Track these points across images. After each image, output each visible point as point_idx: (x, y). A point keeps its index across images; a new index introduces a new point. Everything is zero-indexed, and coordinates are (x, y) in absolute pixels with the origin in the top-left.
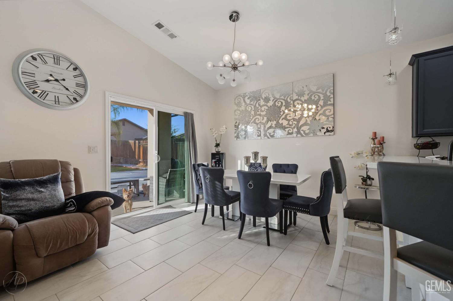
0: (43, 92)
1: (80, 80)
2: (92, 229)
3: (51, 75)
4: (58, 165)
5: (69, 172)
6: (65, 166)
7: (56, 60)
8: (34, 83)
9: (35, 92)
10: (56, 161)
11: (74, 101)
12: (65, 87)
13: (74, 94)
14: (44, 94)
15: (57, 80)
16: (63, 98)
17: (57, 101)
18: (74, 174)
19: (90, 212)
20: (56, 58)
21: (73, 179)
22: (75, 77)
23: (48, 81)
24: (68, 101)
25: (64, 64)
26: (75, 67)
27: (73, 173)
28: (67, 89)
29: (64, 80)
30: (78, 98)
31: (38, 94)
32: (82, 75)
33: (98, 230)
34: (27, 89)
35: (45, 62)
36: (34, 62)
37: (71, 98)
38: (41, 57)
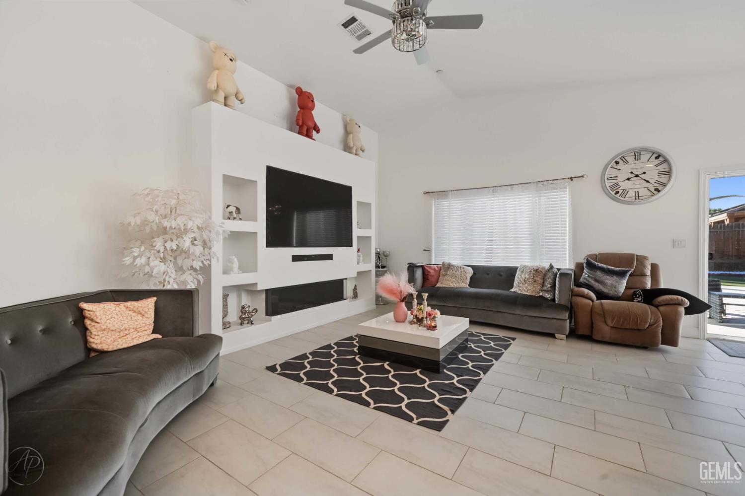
0: (625, 190)
1: (664, 167)
2: (654, 320)
3: (632, 173)
4: (634, 260)
5: (644, 266)
6: (641, 260)
7: (637, 156)
8: (617, 184)
9: (617, 193)
10: (633, 255)
11: (656, 192)
12: (645, 180)
13: (656, 185)
14: (626, 191)
15: (637, 176)
16: (643, 192)
17: (637, 196)
18: (650, 269)
19: (657, 307)
20: (637, 154)
21: (648, 273)
22: (657, 166)
23: (628, 179)
24: (650, 194)
25: (645, 157)
26: (657, 155)
27: (649, 267)
28: (648, 182)
29: (644, 173)
30: (660, 188)
31: (619, 194)
32: (666, 161)
33: (662, 324)
34: (611, 192)
35: (627, 162)
36: (618, 167)
37: (652, 189)
38: (623, 159)
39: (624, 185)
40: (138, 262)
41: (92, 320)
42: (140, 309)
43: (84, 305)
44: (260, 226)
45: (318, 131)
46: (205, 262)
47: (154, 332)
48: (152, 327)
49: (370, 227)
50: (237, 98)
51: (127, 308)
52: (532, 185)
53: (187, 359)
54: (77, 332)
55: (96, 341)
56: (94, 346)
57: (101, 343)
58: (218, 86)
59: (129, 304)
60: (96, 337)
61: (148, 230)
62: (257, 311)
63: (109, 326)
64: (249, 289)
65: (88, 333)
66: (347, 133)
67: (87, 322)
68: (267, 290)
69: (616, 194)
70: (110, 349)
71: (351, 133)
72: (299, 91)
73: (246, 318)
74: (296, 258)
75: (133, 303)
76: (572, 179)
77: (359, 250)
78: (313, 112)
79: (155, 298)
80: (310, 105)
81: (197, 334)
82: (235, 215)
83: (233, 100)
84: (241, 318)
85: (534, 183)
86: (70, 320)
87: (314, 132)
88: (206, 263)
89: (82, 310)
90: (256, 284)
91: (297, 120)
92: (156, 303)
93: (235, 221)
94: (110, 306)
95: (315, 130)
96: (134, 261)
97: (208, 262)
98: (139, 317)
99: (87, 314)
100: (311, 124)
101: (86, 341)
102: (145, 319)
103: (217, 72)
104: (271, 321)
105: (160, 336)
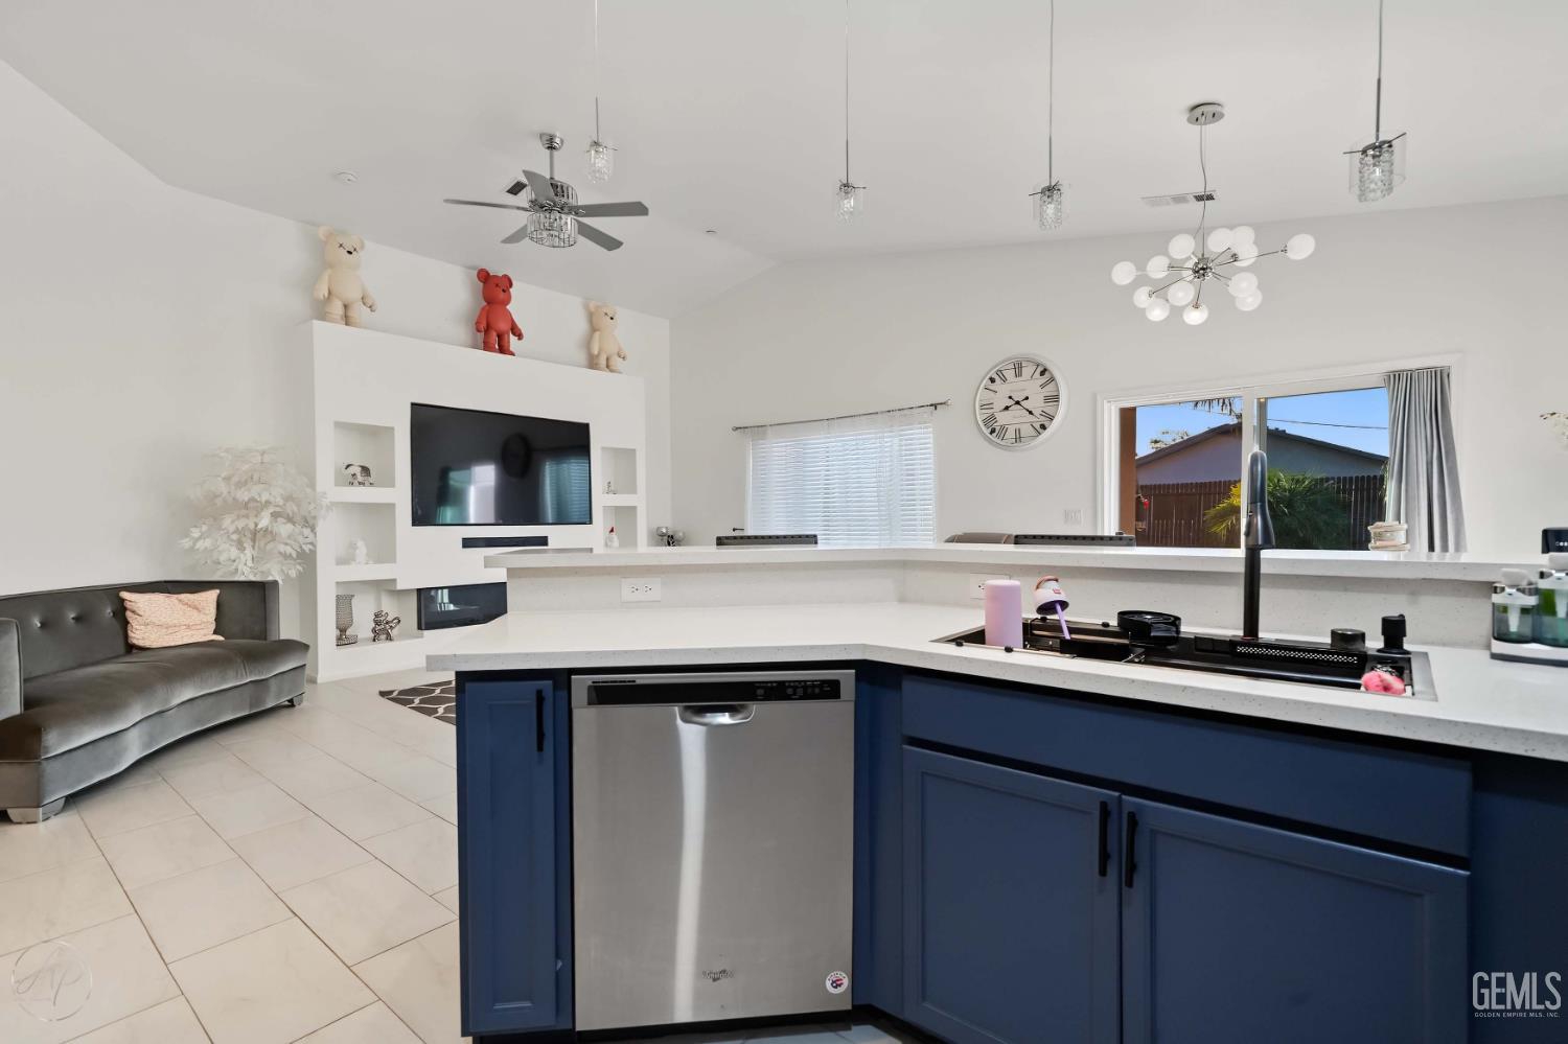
0: (1002, 427)
1: (1050, 390)
3: (1010, 397)
7: (1017, 370)
8: (992, 416)
9: (993, 431)
11: (1042, 430)
12: (1028, 410)
13: (1041, 418)
14: (1004, 429)
15: (1018, 403)
16: (1027, 430)
17: (1018, 437)
20: (1017, 366)
22: (1042, 386)
23: (1007, 408)
24: (1035, 434)
25: (1027, 371)
26: (1042, 370)
28: (1030, 413)
29: (1027, 398)
30: (1046, 424)
31: (996, 434)
32: (1053, 379)
34: (984, 428)
35: (1004, 380)
36: (993, 386)
37: (1037, 426)
38: (1000, 372)
39: (1003, 418)
40: (200, 545)
41: (133, 612)
42: (196, 603)
43: (125, 595)
44: (400, 494)
45: (520, 336)
46: (304, 546)
47: (215, 632)
48: (213, 627)
49: (633, 490)
50: (364, 304)
51: (180, 601)
52: (879, 416)
53: (239, 660)
54: (117, 626)
55: (138, 637)
56: (135, 642)
57: (143, 639)
58: (330, 293)
59: (184, 596)
60: (137, 632)
61: (219, 502)
62: (399, 621)
63: (154, 620)
64: (385, 587)
65: (129, 628)
66: (593, 329)
67: (128, 614)
68: (419, 591)
69: (991, 433)
70: (154, 645)
71: (598, 330)
72: (484, 276)
73: (382, 630)
74: (468, 543)
75: (188, 595)
76: (935, 406)
77: (612, 531)
78: (508, 307)
79: (218, 591)
80: (502, 295)
81: (274, 638)
82: (360, 479)
83: (360, 312)
84: (374, 631)
85: (882, 412)
86: (109, 610)
87: (513, 339)
88: (307, 548)
89: (123, 600)
90: (394, 581)
91: (478, 323)
92: (219, 596)
93: (362, 488)
94: (159, 598)
95: (514, 334)
96: (194, 544)
97: (311, 547)
98: (195, 612)
99: (127, 604)
100: (503, 326)
101: (126, 636)
102: (202, 616)
103: (329, 271)
104: (422, 637)
105: (221, 638)
